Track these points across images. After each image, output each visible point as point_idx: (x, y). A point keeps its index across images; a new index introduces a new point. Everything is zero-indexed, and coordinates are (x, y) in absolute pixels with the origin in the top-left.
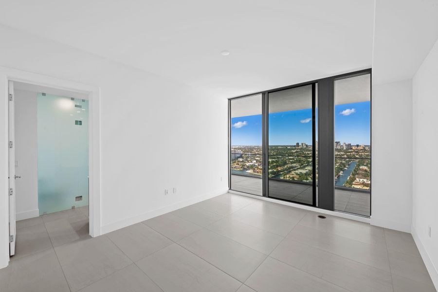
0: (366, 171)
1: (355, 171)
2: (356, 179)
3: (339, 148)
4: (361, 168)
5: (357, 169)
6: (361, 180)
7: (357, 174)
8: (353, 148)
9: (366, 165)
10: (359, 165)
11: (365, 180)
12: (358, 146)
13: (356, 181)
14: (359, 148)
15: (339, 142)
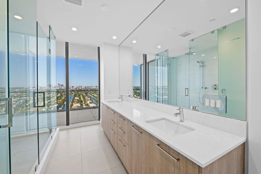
0: (78, 100)
1: (73, 100)
2: (73, 105)
3: (63, 88)
4: (75, 98)
5: (74, 99)
6: (76, 105)
7: (74, 102)
8: (71, 88)
9: (78, 97)
10: (74, 97)
11: (78, 105)
12: (73, 87)
13: (73, 106)
14: (74, 88)
15: (63, 85)
